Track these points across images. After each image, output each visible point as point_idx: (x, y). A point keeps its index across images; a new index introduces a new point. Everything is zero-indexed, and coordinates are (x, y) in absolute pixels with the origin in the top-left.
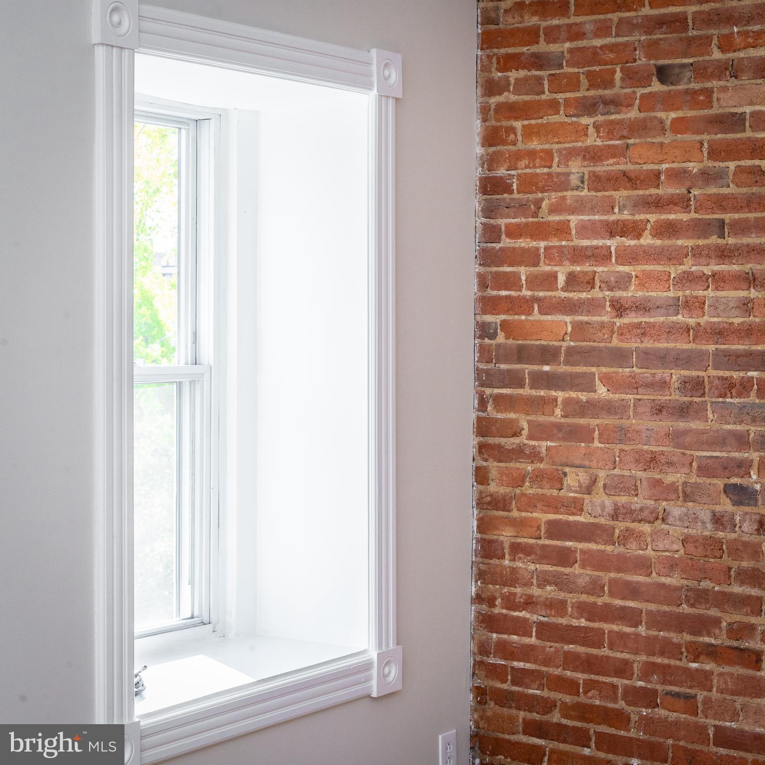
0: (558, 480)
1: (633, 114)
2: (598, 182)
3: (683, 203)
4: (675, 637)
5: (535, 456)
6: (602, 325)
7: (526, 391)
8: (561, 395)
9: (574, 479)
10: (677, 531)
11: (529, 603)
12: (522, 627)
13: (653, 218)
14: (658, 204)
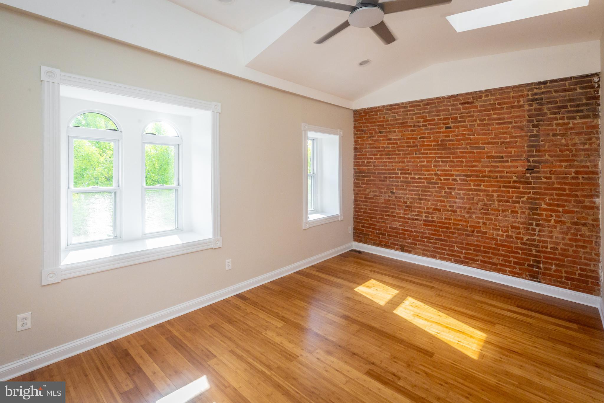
0: (365, 191)
1: (376, 138)
2: (371, 148)
3: (383, 151)
4: (383, 213)
5: (362, 187)
6: (372, 169)
7: (361, 178)
8: (366, 179)
9: (368, 190)
10: (383, 198)
11: (361, 208)
12: (361, 212)
13: (379, 153)
14: (380, 151)
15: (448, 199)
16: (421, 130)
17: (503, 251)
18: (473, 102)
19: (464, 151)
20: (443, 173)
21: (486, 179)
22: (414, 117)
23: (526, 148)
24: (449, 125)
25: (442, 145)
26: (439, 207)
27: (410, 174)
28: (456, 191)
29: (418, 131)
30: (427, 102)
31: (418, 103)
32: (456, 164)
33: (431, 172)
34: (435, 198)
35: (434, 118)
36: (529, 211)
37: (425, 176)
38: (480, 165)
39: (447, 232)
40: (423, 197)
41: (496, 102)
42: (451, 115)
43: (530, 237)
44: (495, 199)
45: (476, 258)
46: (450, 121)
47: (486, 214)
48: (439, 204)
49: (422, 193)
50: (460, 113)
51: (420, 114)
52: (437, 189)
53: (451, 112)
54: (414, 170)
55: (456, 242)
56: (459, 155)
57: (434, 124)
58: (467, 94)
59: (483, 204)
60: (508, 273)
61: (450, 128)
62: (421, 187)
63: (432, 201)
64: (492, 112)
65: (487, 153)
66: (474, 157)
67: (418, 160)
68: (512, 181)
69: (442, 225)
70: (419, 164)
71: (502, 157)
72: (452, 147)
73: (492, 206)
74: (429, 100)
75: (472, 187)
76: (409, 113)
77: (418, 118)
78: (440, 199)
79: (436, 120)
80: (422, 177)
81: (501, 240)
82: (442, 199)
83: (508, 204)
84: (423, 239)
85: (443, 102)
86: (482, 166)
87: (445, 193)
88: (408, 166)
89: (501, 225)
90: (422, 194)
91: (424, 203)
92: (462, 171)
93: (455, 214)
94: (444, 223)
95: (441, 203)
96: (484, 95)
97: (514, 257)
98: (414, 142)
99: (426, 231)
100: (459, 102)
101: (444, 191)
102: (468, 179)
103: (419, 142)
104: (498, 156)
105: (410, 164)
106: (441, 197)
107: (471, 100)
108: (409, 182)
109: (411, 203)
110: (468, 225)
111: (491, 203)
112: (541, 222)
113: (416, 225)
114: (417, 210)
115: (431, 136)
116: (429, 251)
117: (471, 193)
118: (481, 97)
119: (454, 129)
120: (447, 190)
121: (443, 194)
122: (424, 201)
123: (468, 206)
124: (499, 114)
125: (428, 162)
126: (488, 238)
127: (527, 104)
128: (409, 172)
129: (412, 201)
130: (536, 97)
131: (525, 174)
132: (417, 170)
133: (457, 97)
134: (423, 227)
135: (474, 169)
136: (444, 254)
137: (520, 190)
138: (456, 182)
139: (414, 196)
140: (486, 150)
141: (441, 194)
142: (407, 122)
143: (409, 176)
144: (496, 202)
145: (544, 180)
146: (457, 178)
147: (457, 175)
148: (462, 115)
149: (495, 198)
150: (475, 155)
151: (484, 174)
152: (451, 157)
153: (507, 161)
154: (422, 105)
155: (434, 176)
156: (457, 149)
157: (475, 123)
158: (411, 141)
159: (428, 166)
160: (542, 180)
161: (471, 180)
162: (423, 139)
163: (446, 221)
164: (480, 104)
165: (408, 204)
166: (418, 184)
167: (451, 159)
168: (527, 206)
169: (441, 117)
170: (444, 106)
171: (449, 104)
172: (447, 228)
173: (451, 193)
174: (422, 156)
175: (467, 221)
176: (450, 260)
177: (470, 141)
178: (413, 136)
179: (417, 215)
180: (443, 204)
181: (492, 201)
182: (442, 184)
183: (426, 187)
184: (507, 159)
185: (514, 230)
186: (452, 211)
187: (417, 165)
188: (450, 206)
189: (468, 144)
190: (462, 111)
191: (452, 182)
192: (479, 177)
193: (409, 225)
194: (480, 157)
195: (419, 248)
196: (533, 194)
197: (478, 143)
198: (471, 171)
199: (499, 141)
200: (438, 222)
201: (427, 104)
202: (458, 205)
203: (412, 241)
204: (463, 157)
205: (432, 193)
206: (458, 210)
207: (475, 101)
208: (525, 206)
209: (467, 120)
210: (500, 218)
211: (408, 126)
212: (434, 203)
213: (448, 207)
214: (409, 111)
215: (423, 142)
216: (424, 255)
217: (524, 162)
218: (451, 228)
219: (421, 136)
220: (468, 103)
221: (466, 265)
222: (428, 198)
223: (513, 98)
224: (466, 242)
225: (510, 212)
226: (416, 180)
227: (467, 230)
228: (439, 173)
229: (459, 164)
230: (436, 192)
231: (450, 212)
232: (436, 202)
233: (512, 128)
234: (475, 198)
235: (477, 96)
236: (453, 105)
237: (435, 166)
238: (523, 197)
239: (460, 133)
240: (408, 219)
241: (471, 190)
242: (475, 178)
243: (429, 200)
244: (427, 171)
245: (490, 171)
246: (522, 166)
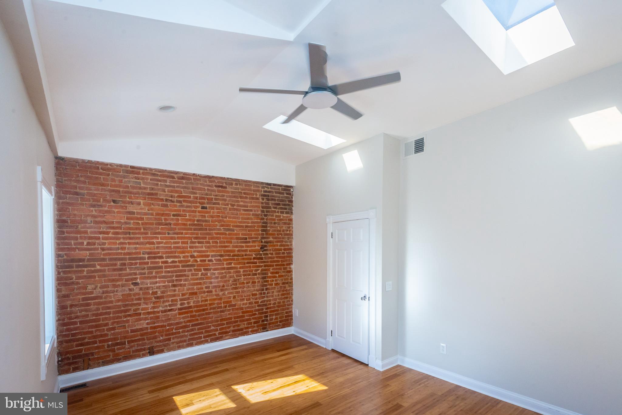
0: (86, 288)
1: (106, 209)
2: (96, 222)
3: (120, 228)
4: (120, 315)
5: (78, 283)
6: (98, 253)
7: (75, 269)
8: (86, 269)
9: (90, 287)
10: (120, 294)
11: (77, 317)
12: (75, 323)
13: (112, 231)
14: (113, 228)
15: (204, 281)
16: (175, 206)
17: (247, 316)
18: (225, 187)
19: (218, 232)
20: (199, 254)
21: (236, 257)
22: (166, 189)
23: (260, 232)
24: (205, 205)
25: (198, 226)
26: (196, 291)
27: (161, 257)
28: (212, 271)
29: (170, 206)
30: (182, 175)
31: (172, 175)
32: (211, 244)
33: (187, 254)
34: (191, 282)
35: (190, 195)
36: (262, 280)
37: (180, 259)
38: (231, 245)
39: (203, 315)
40: (178, 283)
41: (243, 192)
42: (207, 195)
43: (262, 300)
44: (241, 275)
45: (228, 330)
46: (206, 201)
47: (236, 288)
48: (195, 288)
49: (176, 278)
50: (215, 195)
51: (174, 187)
52: (193, 272)
53: (206, 192)
54: (166, 253)
55: (211, 322)
56: (214, 236)
57: (190, 202)
58: (222, 178)
59: (233, 280)
60: (250, 333)
61: (206, 208)
62: (176, 271)
63: (188, 285)
64: (239, 199)
65: (236, 234)
66: (227, 238)
67: (172, 241)
68: (252, 257)
69: (198, 309)
70: (173, 246)
71: (246, 239)
72: (208, 228)
73: (240, 280)
74: (185, 174)
75: (225, 266)
76: (159, 183)
77: (172, 191)
78: (196, 281)
79: (192, 198)
80: (177, 260)
81: (246, 308)
82: (199, 281)
83: (250, 277)
84: (179, 331)
85: (198, 180)
86: (233, 247)
87: (201, 275)
88: (158, 248)
89: (246, 295)
90: (176, 280)
91: (179, 289)
92: (217, 251)
93: (211, 294)
94: (201, 306)
95: (197, 286)
96: (234, 183)
97: (253, 319)
98: (165, 219)
99: (182, 320)
100: (214, 184)
101: (200, 273)
102: (222, 258)
103: (172, 219)
104: (243, 238)
105: (161, 245)
106: (197, 279)
107: (224, 185)
108: (161, 267)
109: (162, 292)
110: (222, 302)
111: (239, 278)
112: (268, 287)
113: (170, 317)
114: (170, 299)
115: (186, 214)
116: (185, 341)
117: (224, 271)
118: (232, 184)
119: (210, 210)
120: (203, 272)
121: (200, 276)
122: (179, 288)
123: (221, 284)
124: (244, 202)
125: (183, 243)
126: (237, 309)
127: (261, 198)
128: (160, 255)
129: (164, 289)
130: (266, 194)
131: (260, 252)
132: (171, 252)
133: (212, 179)
134: (178, 316)
135: (226, 249)
136: (201, 338)
137: (257, 265)
138: (212, 263)
139: (167, 283)
140: (235, 232)
141: (197, 277)
142: (156, 194)
143: (160, 260)
144: (243, 277)
145: (270, 255)
146: (212, 258)
147: (212, 256)
148: (217, 197)
149: (242, 273)
150: (228, 236)
151: (234, 253)
152: (207, 238)
153: (249, 242)
154: (176, 178)
155: (190, 259)
156: (212, 230)
157: (227, 207)
158: (163, 218)
159: (183, 248)
160: (269, 256)
161: (224, 260)
162: (178, 216)
163: (203, 303)
164: (231, 190)
165: (159, 294)
166: (171, 269)
167: (207, 240)
168: (261, 276)
169: (197, 196)
170: (201, 184)
171: (206, 183)
172: (204, 310)
173: (206, 274)
174: (176, 236)
175: (221, 299)
176: (207, 342)
177: (223, 223)
178: (165, 212)
179: (170, 306)
180: (199, 286)
181: (239, 277)
182: (199, 265)
183: (181, 271)
184: (249, 240)
185: (253, 297)
186: (208, 292)
187: (171, 247)
188: (206, 288)
189: (222, 226)
190: (217, 193)
191: (208, 263)
192: (230, 256)
193: (160, 319)
194: (231, 238)
195: (173, 343)
196: (264, 267)
197: (229, 226)
198: (225, 251)
199: (244, 224)
200: (195, 307)
201: (183, 178)
202: (213, 285)
203: (165, 337)
204: (217, 238)
205: (188, 276)
206: (214, 290)
207: (227, 186)
208: (260, 276)
209: (221, 202)
210: (245, 289)
211: (158, 199)
212: (190, 287)
213: (204, 288)
214: (160, 181)
215: (178, 220)
216: (179, 348)
217: (260, 243)
218: (207, 309)
219: (175, 213)
220: (222, 187)
221: (221, 339)
222: (184, 283)
223: (254, 191)
224: (221, 318)
225: (251, 283)
226: (169, 264)
227: (221, 307)
228: (195, 254)
229: (214, 245)
230: (192, 275)
231: (206, 293)
232: (192, 285)
233: (253, 215)
234: (227, 275)
235: (229, 183)
236: (209, 186)
237: (191, 247)
238: (258, 270)
239: (215, 214)
240: (158, 312)
241: (224, 269)
242: (227, 258)
243: (185, 285)
244: (183, 252)
245: (238, 251)
246: (258, 246)
